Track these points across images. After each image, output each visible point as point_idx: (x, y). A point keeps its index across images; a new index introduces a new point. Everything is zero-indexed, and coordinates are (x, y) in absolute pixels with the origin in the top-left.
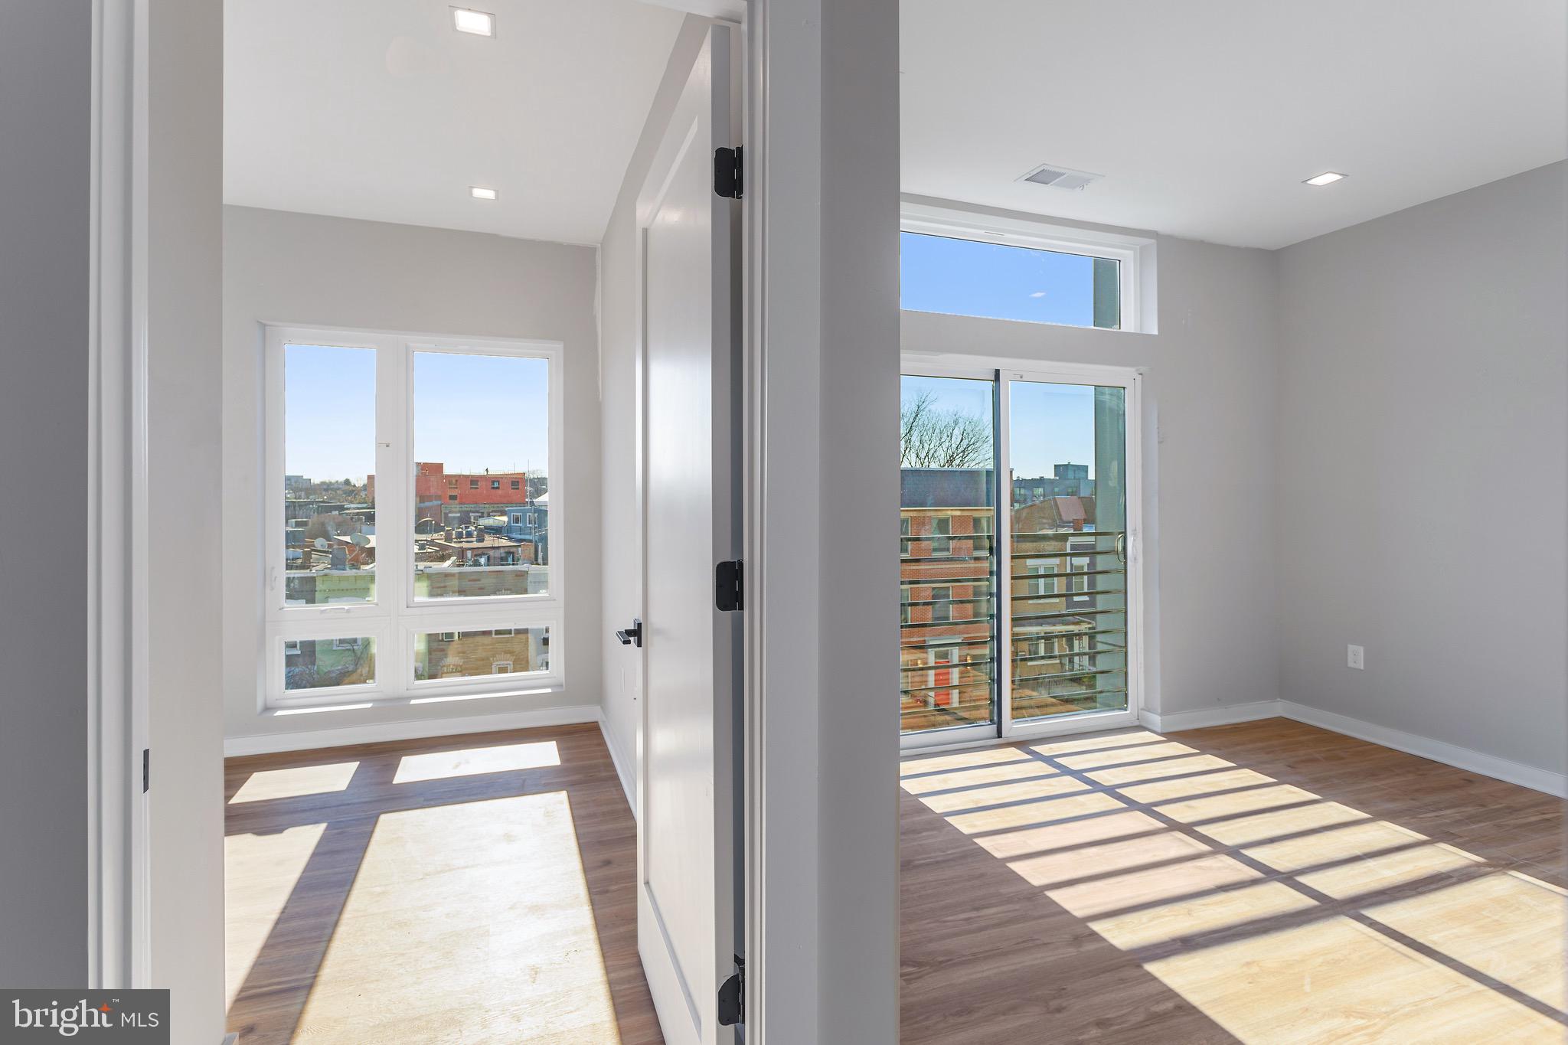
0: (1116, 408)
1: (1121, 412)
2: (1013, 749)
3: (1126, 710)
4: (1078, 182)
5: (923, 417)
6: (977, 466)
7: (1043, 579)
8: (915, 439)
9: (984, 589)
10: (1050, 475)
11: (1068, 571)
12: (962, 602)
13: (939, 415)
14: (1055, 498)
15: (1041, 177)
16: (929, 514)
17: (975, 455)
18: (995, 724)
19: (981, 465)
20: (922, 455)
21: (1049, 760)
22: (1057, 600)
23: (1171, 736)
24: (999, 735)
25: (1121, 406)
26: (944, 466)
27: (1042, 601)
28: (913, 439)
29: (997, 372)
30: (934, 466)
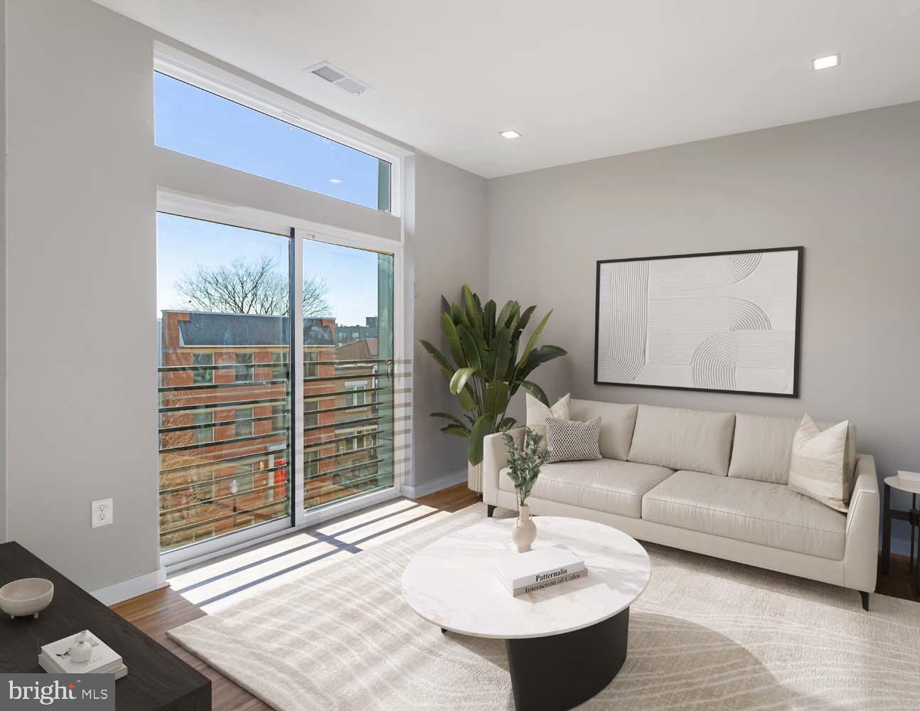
0: (387, 269)
1: (391, 273)
2: (304, 535)
3: (392, 487)
4: (356, 88)
5: (267, 277)
6: (310, 316)
7: (356, 394)
8: (260, 292)
9: (281, 408)
10: (363, 324)
11: (373, 387)
12: (259, 420)
13: (280, 275)
14: (365, 340)
15: (325, 74)
16: (270, 350)
17: (309, 307)
18: (289, 516)
19: (313, 315)
20: (267, 305)
21: (330, 539)
22: (365, 409)
23: (421, 500)
24: (293, 524)
25: (391, 269)
26: (284, 314)
27: (356, 410)
28: (259, 293)
29: (293, 230)
30: (276, 314)
